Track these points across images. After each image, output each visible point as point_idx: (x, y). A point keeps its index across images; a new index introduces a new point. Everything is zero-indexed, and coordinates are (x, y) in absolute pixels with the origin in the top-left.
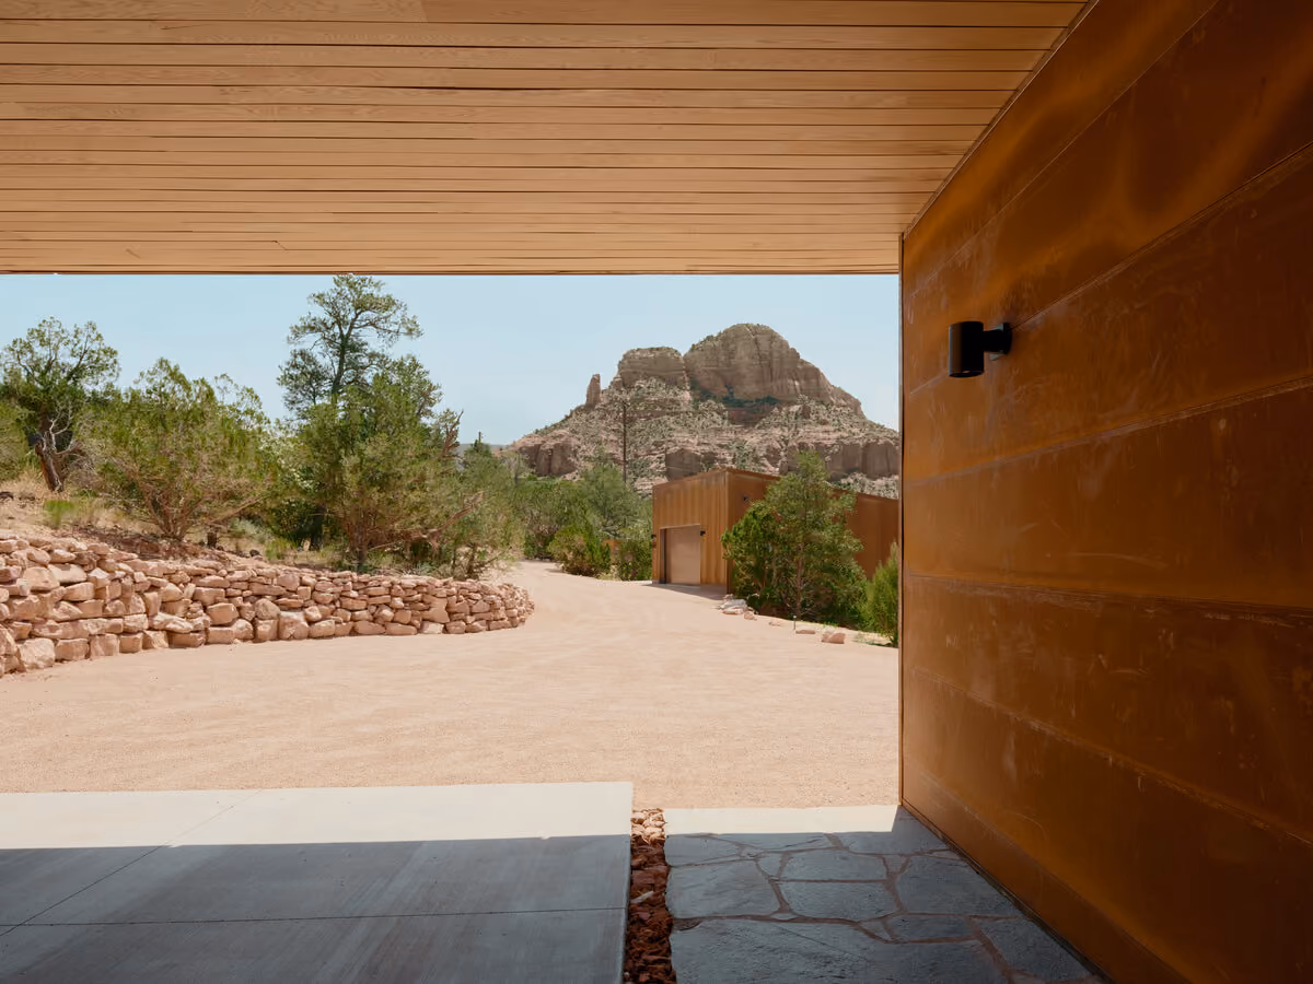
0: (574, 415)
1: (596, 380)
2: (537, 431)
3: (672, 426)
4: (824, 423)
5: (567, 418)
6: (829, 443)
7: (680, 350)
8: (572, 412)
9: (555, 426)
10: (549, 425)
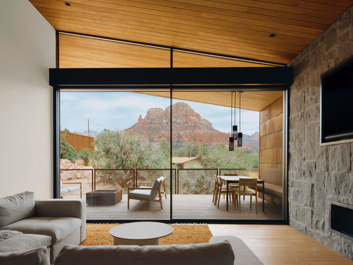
0: (135, 126)
1: (141, 116)
2: (125, 130)
3: (161, 129)
4: (200, 129)
5: (133, 126)
6: (202, 134)
7: (163, 109)
8: (134, 125)
9: (130, 128)
10: (128, 128)
